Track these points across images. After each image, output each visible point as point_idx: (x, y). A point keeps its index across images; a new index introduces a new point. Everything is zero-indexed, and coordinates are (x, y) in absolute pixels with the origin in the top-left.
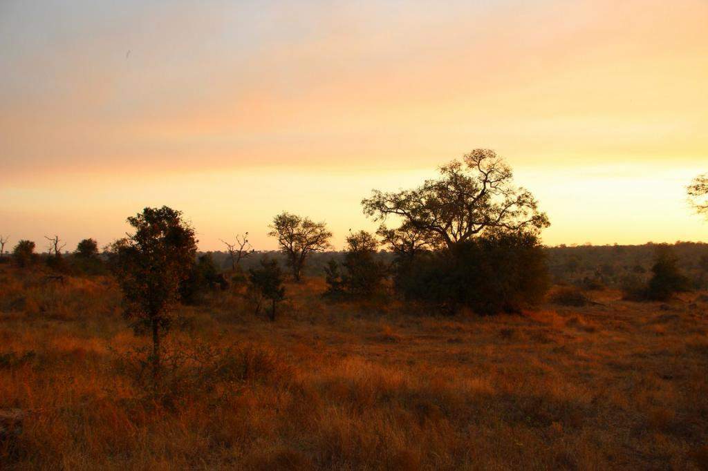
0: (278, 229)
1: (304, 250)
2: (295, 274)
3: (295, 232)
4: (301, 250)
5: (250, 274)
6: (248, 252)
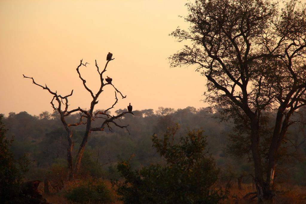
0: (203, 41)
1: (284, 106)
2: (258, 180)
3: (256, 48)
4: (276, 104)
5: (122, 181)
6: (113, 113)
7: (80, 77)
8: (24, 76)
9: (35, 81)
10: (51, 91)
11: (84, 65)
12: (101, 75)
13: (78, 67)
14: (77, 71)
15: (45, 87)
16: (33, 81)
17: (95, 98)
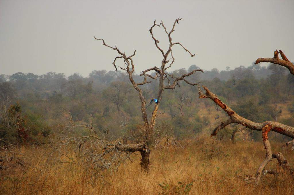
7: (153, 37)
8: (95, 38)
9: (105, 43)
10: (120, 52)
11: (158, 26)
12: (169, 35)
13: (152, 28)
14: (150, 32)
15: (115, 48)
16: (104, 43)
17: (165, 57)
